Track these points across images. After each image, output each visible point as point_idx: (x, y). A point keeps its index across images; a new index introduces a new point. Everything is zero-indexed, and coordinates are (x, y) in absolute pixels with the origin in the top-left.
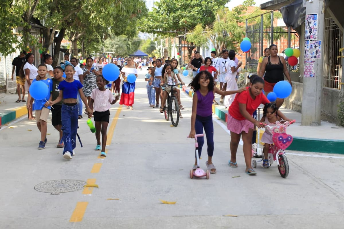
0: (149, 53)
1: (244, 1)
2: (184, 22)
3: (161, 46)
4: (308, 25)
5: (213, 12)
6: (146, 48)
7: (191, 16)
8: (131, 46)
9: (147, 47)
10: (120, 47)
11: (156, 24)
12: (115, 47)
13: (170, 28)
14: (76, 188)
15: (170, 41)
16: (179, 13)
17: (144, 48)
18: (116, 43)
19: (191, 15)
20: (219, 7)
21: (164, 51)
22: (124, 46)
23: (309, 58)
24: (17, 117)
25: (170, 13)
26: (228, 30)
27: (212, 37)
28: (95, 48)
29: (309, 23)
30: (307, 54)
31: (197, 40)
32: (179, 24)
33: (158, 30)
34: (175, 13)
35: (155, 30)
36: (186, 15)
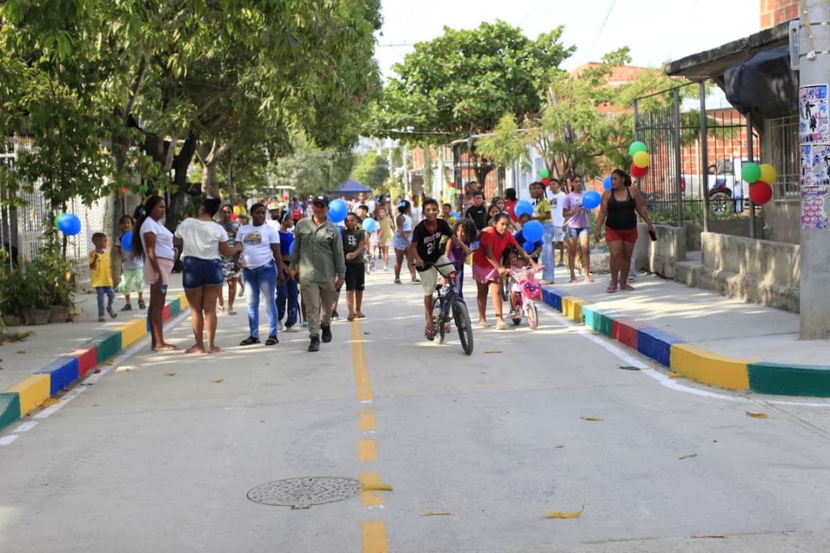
0: (373, 185)
1: (606, 55)
2: (465, 109)
3: (404, 168)
4: (808, 110)
5: (533, 82)
6: (366, 173)
7: (481, 95)
8: (331, 171)
9: (367, 170)
10: (307, 174)
11: (399, 116)
12: (295, 173)
13: (432, 124)
14: (340, 493)
15: (428, 156)
16: (451, 89)
17: (362, 173)
18: (297, 164)
19: (481, 92)
20: (545, 71)
21: (412, 181)
22: (316, 171)
23: (812, 185)
24: (124, 345)
25: (430, 88)
26: (576, 124)
27: (539, 142)
28: (256, 178)
29: (809, 106)
30: (806, 175)
31: (502, 151)
32: (453, 113)
33: (402, 131)
34: (442, 89)
35: (394, 130)
36: (469, 92)
